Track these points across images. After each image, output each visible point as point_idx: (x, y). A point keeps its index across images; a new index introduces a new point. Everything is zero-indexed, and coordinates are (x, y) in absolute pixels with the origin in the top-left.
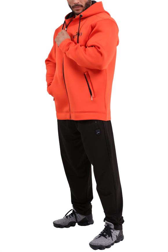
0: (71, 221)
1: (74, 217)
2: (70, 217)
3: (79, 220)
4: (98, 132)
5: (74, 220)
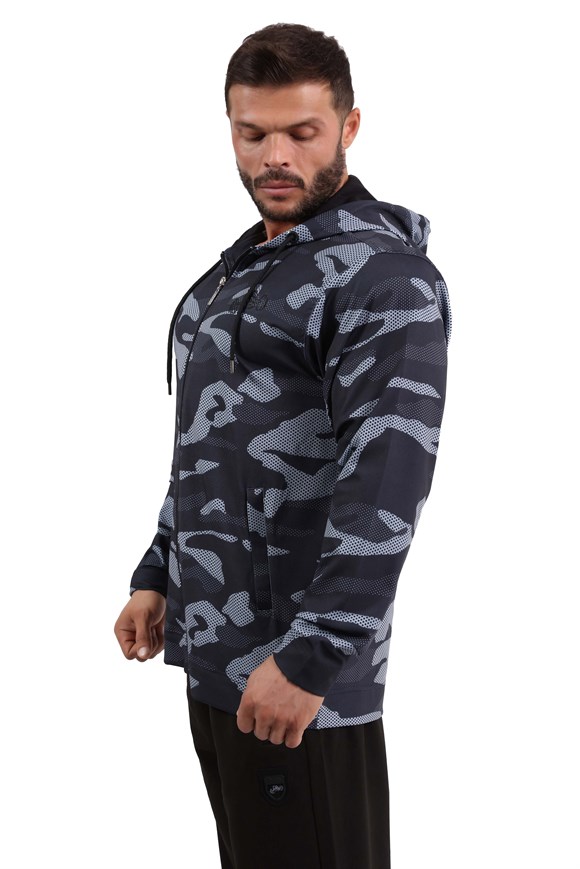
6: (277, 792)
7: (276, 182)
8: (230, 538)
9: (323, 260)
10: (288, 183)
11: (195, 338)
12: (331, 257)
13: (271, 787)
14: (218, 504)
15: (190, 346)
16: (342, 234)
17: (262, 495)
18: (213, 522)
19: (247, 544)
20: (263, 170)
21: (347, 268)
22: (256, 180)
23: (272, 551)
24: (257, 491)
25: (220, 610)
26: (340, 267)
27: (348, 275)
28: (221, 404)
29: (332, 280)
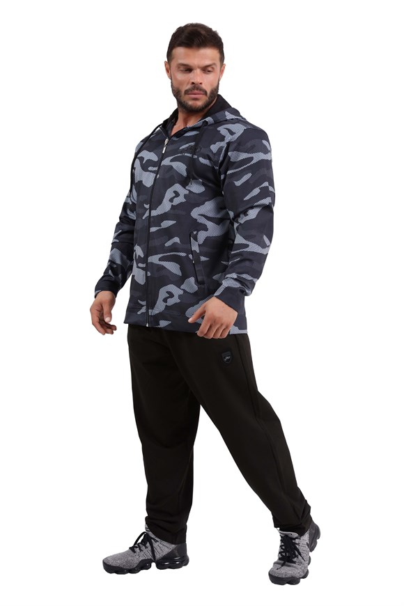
0: (144, 558)
1: (150, 548)
2: (140, 549)
3: (158, 556)
4: (228, 358)
5: (150, 556)
6: (228, 360)
7: (196, 91)
8: (183, 254)
9: (222, 130)
10: (201, 92)
11: (159, 169)
12: (226, 129)
13: (225, 358)
14: (177, 240)
15: (156, 173)
16: (227, 120)
17: (197, 234)
18: (174, 248)
19: (191, 256)
20: (189, 87)
21: (235, 133)
22: (186, 91)
23: (203, 259)
24: (195, 233)
25: (179, 288)
26: (232, 133)
27: (236, 136)
28: (177, 194)
29: (229, 138)
